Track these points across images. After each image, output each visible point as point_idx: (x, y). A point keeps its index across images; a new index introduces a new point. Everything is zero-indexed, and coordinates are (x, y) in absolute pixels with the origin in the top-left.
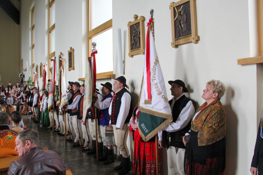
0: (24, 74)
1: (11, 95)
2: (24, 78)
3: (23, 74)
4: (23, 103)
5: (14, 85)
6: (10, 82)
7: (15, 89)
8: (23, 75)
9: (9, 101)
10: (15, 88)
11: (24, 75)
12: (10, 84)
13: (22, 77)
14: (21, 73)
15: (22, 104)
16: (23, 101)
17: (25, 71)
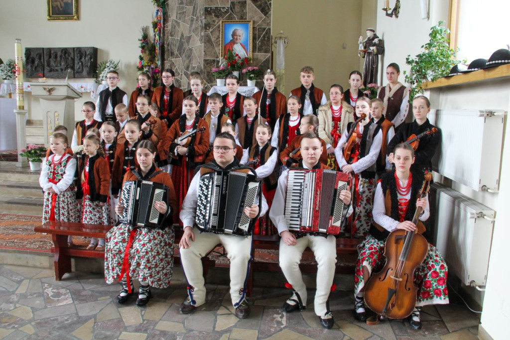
0: (380, 38)
1: (303, 152)
2: (380, 56)
3: (375, 36)
4: (388, 223)
5: (334, 86)
6: (307, 69)
7: (336, 108)
8: (376, 41)
9: (290, 197)
10: (336, 103)
11: (381, 42)
12: (306, 80)
13: (369, 54)
14: (369, 34)
15: (380, 233)
16: (394, 211)
17: (391, 15)
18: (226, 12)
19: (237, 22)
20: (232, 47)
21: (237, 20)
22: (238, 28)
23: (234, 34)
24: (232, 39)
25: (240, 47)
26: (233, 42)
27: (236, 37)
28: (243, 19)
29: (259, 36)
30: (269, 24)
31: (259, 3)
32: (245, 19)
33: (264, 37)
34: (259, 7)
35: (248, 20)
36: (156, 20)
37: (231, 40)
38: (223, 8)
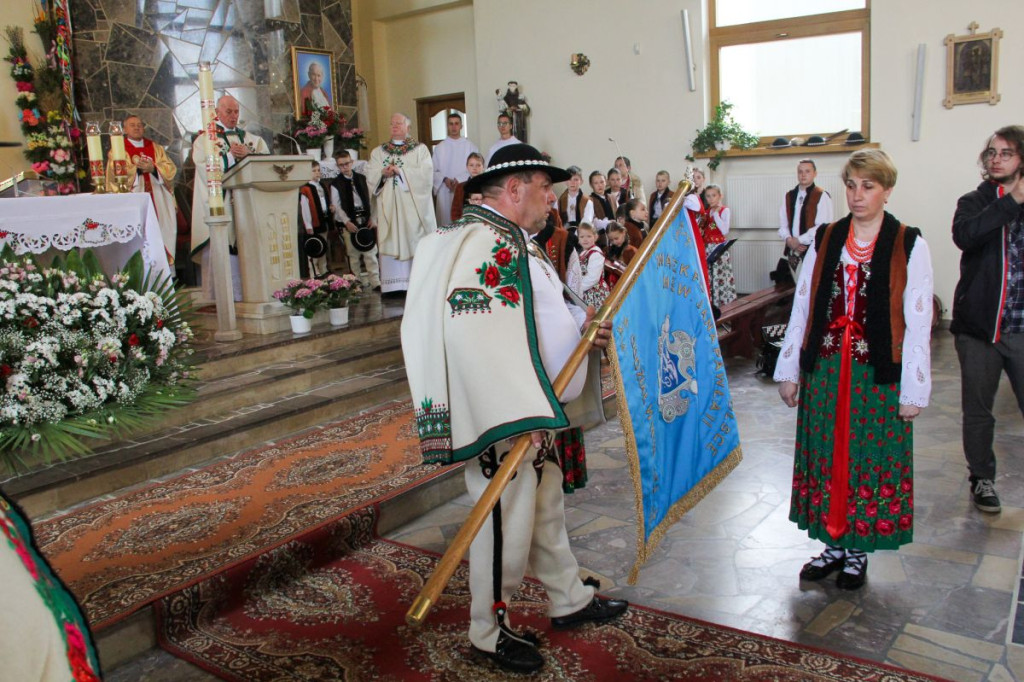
18: (296, 31)
19: (311, 50)
20: (311, 92)
21: (312, 48)
22: (316, 63)
23: (311, 73)
24: (308, 79)
25: (321, 94)
26: (311, 85)
27: (314, 77)
28: (319, 48)
29: (342, 81)
30: (352, 59)
31: (338, 23)
32: (323, 47)
33: (348, 79)
34: (338, 29)
35: (326, 49)
36: (45, 17)
37: (309, 82)
38: (293, 24)
